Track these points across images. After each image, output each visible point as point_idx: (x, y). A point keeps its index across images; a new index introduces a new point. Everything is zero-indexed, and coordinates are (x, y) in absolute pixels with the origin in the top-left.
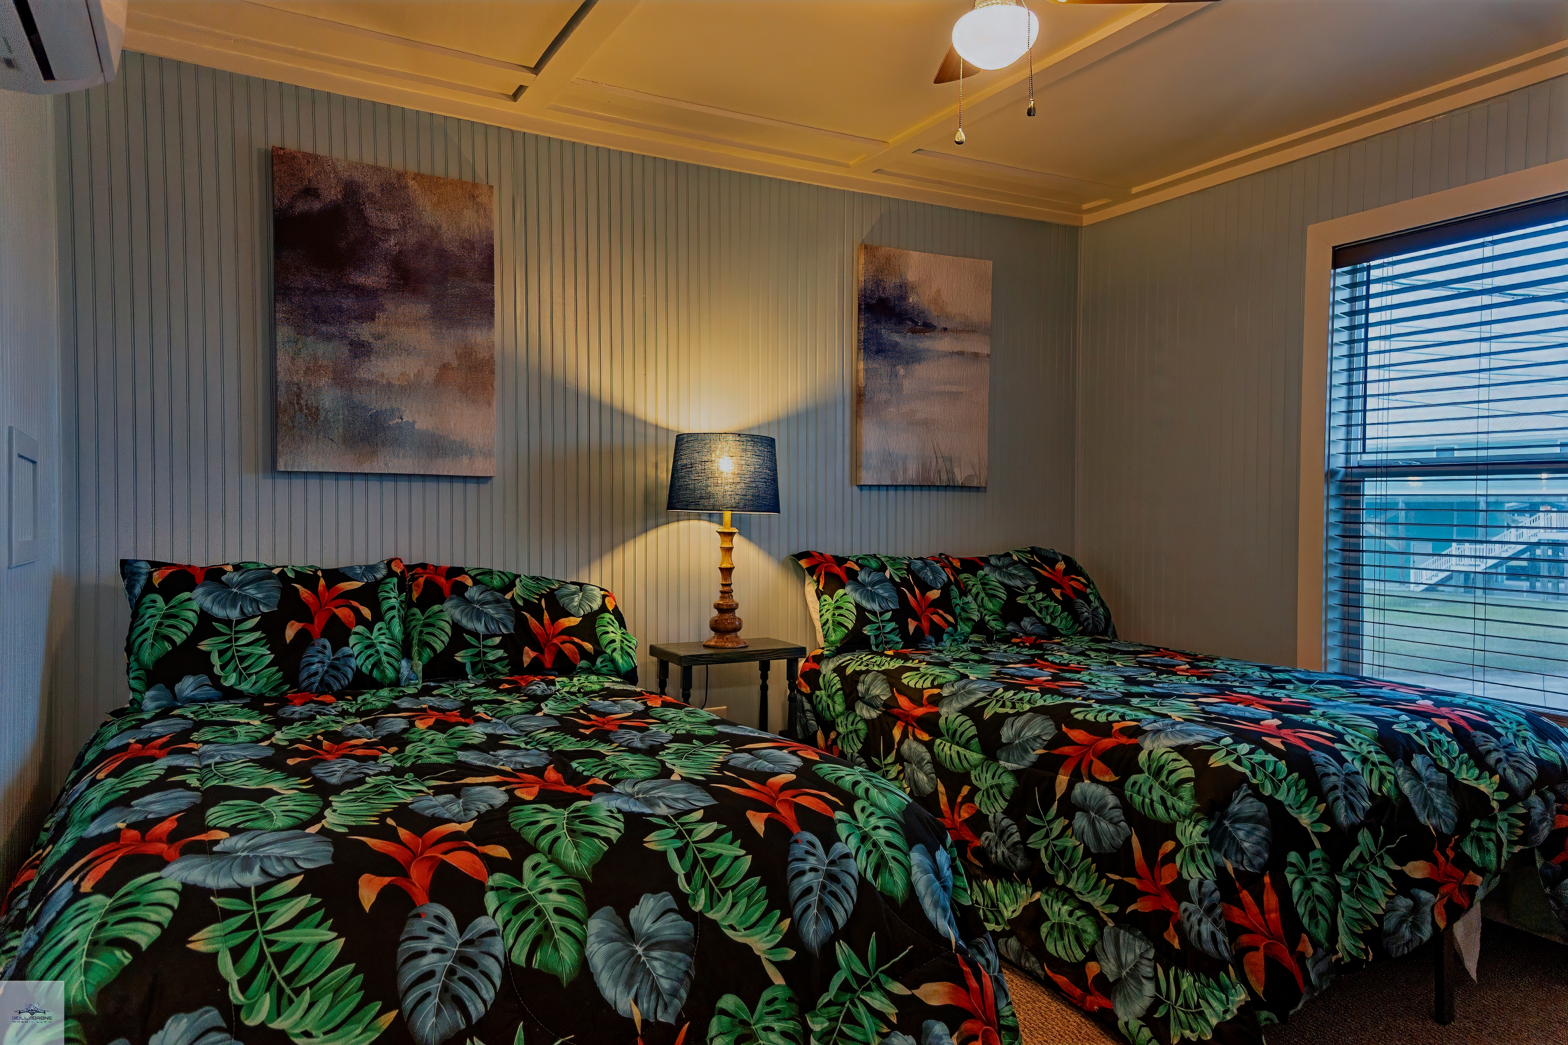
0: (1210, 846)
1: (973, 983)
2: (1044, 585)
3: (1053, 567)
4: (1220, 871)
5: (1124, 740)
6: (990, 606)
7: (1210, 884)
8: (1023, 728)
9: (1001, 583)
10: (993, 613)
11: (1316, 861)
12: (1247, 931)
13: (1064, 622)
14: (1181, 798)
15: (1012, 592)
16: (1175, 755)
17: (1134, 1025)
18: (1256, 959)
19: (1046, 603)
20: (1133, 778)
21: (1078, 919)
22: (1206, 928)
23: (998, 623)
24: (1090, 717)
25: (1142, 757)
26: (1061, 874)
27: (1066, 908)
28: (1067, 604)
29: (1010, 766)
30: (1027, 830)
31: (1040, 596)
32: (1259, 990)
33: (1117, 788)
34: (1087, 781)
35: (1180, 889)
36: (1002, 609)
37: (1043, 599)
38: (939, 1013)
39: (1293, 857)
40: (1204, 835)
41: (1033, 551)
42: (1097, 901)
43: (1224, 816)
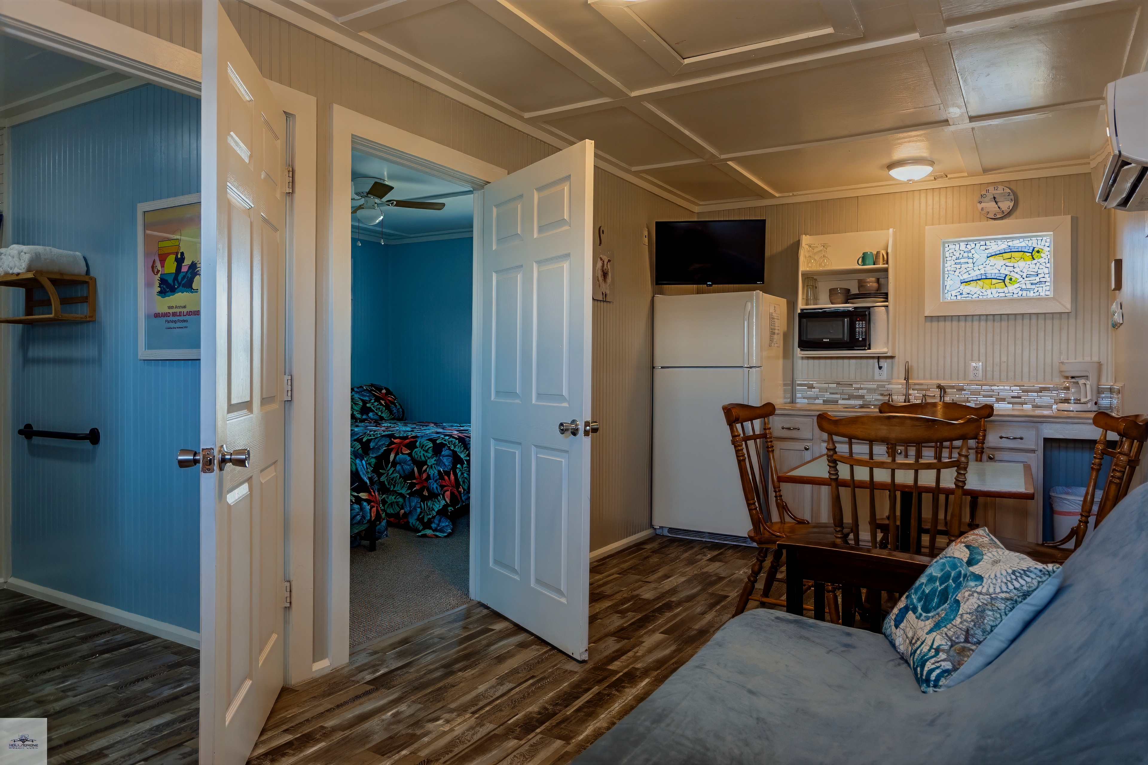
0: (436, 464)
1: (373, 494)
2: (377, 399)
3: (380, 391)
4: (439, 471)
5: (413, 440)
6: (356, 408)
7: (436, 474)
8: (378, 442)
9: (360, 399)
10: (357, 411)
11: (465, 467)
12: (445, 486)
13: (386, 414)
14: (429, 453)
15: (365, 402)
16: (428, 441)
17: (414, 522)
18: (448, 493)
19: (378, 407)
20: (416, 450)
21: (398, 499)
22: (435, 486)
23: (360, 415)
24: (401, 435)
25: (418, 444)
26: (392, 486)
27: (393, 497)
28: (387, 407)
29: (374, 456)
30: (380, 475)
31: (376, 404)
32: (448, 501)
33: (410, 455)
34: (400, 454)
35: (429, 477)
36: (361, 409)
37: (377, 405)
38: (365, 500)
39: (459, 466)
40: (435, 461)
41: (372, 385)
42: (403, 491)
43: (440, 456)
